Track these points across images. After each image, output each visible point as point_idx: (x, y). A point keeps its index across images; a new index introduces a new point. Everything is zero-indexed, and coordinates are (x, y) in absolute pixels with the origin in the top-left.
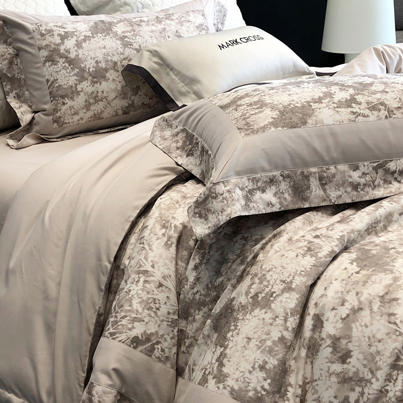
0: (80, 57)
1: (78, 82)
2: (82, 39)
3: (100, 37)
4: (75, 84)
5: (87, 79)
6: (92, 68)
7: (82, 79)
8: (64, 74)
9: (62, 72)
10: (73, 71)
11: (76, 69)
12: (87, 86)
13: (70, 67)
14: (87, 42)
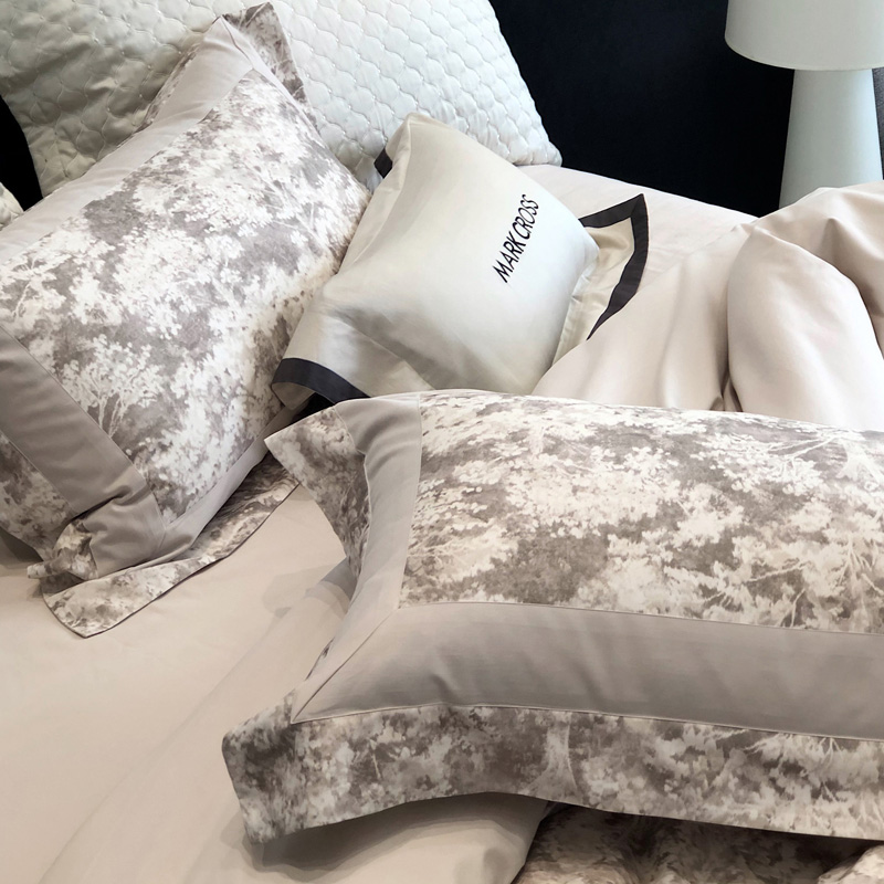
0: (132, 312)
1: (166, 378)
2: (102, 267)
3: (133, 241)
4: (163, 386)
5: (181, 359)
6: (172, 325)
7: (169, 365)
8: (124, 373)
9: (116, 373)
10: (139, 357)
11: (143, 348)
12: (192, 376)
13: (127, 350)
14: (119, 267)
